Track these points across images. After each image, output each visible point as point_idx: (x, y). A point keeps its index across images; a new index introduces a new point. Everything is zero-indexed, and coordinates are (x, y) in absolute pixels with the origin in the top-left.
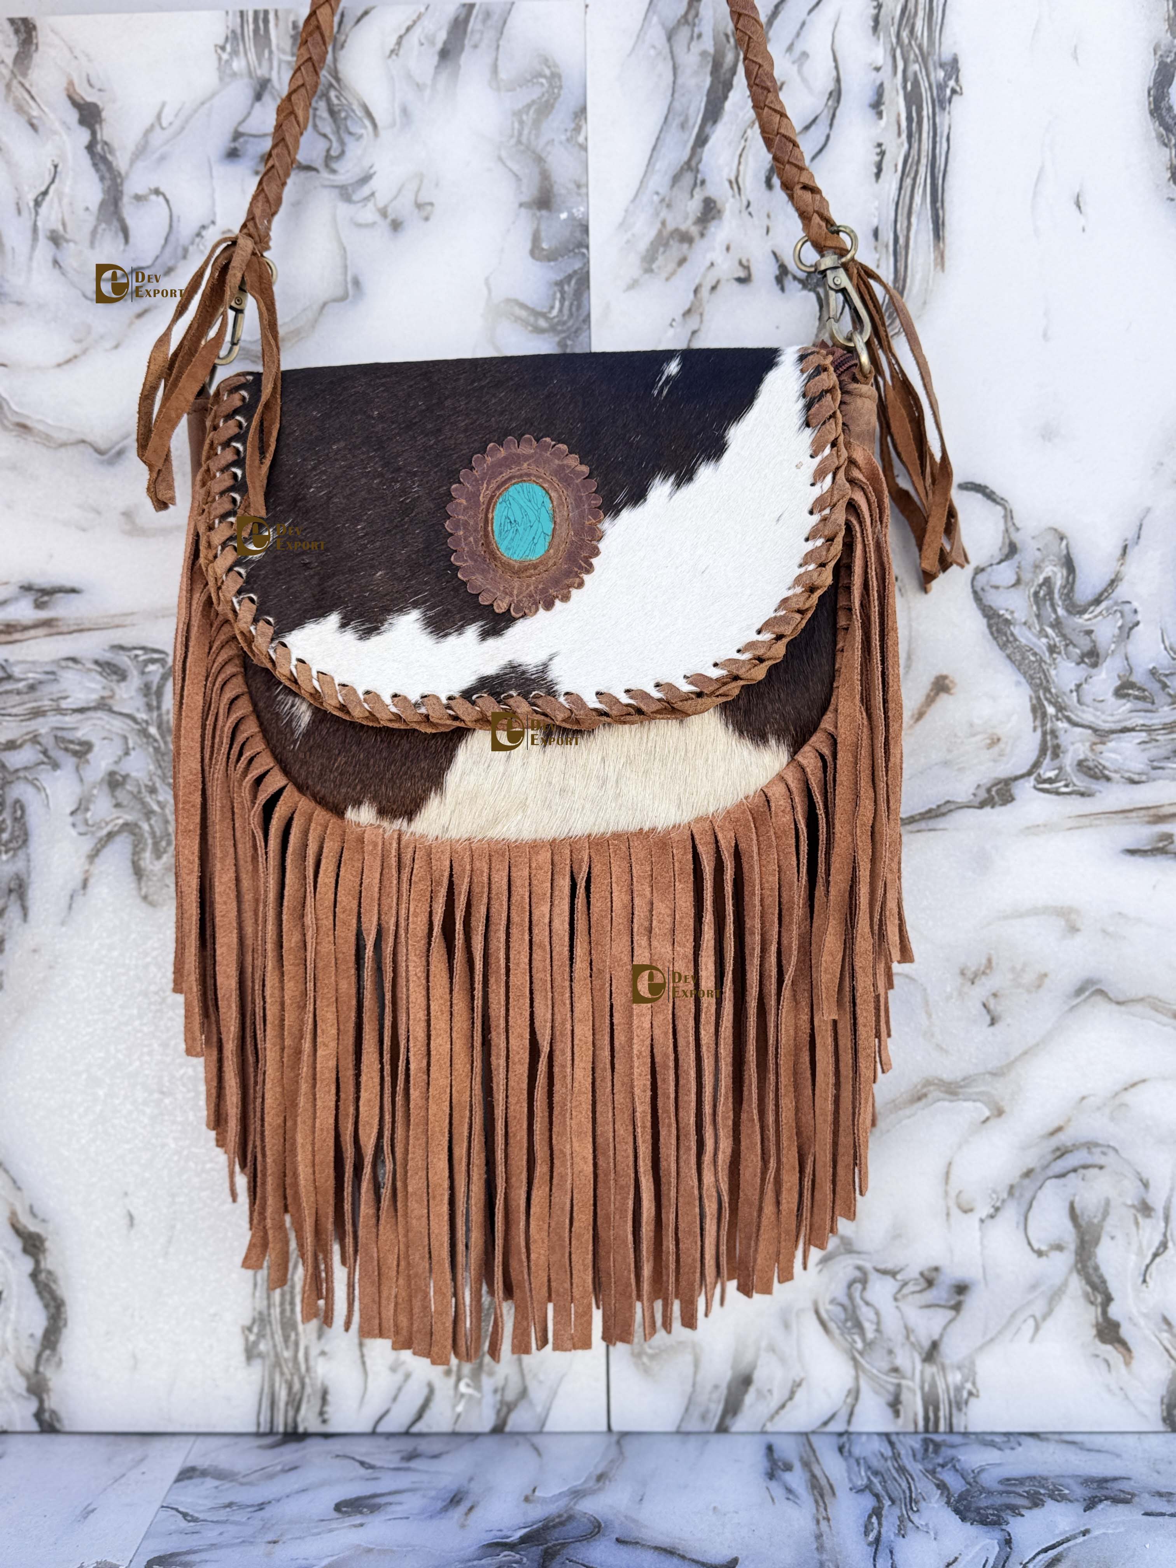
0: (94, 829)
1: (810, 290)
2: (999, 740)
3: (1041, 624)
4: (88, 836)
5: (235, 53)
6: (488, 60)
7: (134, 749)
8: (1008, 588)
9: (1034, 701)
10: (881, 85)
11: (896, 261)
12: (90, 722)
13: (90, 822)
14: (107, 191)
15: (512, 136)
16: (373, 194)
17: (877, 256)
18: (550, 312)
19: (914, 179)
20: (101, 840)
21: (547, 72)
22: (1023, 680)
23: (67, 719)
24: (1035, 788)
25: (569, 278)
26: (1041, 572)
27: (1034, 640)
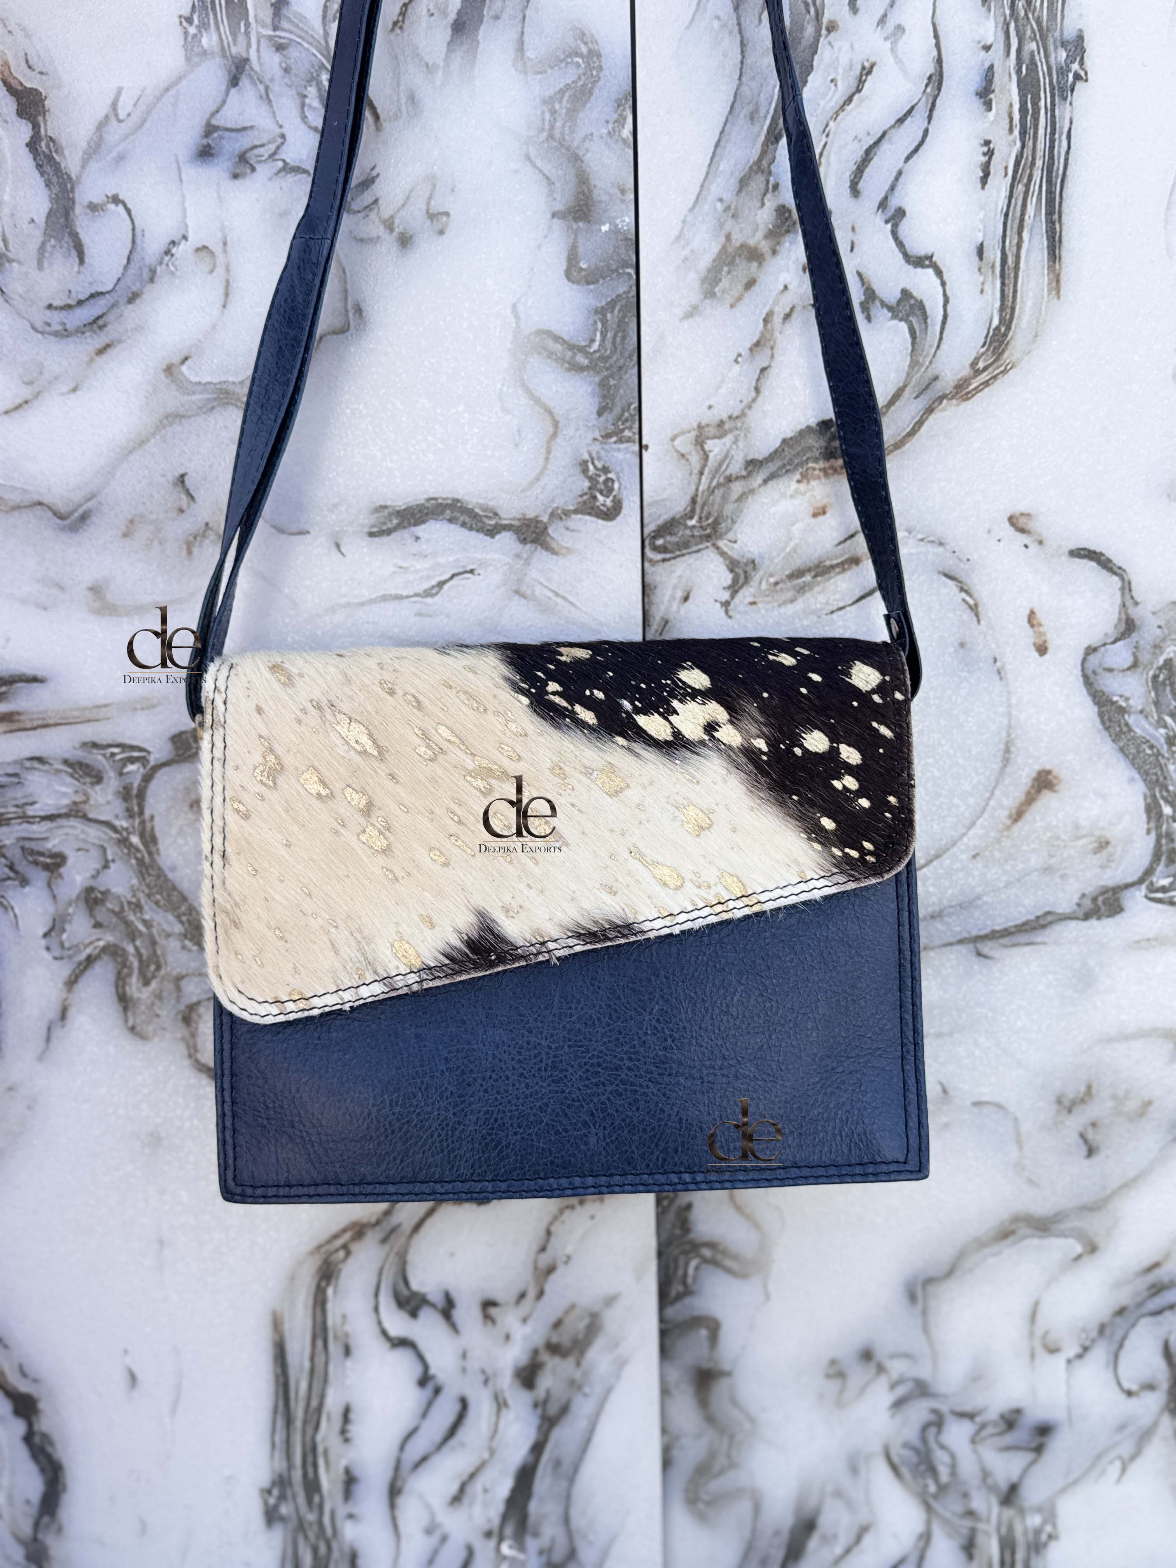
0: (71, 952)
1: (901, 320)
2: (1107, 843)
3: (1159, 713)
4: (65, 961)
5: (204, 26)
6: (513, 34)
7: (113, 861)
8: (1124, 671)
9: (1149, 800)
10: (992, 67)
11: (1003, 284)
12: (60, 832)
13: (67, 945)
14: (55, 199)
15: (543, 130)
16: (376, 201)
17: (981, 279)
18: (590, 346)
19: (1027, 186)
20: (80, 963)
21: (584, 50)
22: (1137, 776)
23: (35, 827)
24: (1146, 897)
25: (612, 304)
26: (1162, 653)
27: (1152, 730)
